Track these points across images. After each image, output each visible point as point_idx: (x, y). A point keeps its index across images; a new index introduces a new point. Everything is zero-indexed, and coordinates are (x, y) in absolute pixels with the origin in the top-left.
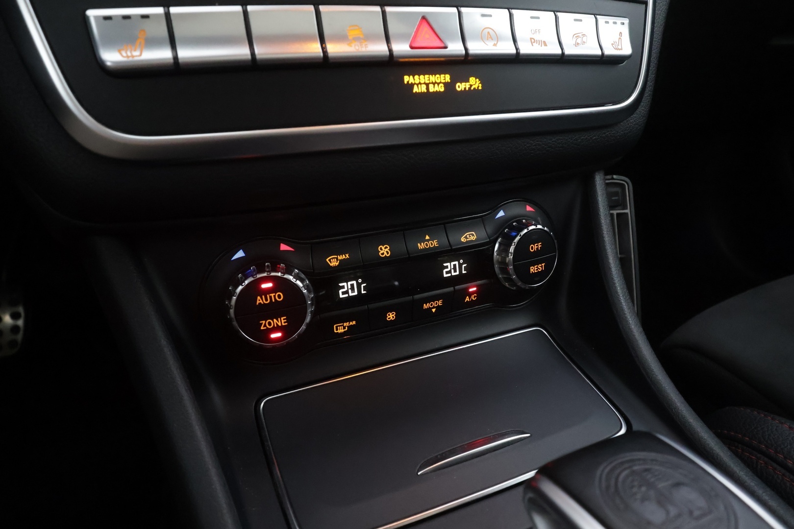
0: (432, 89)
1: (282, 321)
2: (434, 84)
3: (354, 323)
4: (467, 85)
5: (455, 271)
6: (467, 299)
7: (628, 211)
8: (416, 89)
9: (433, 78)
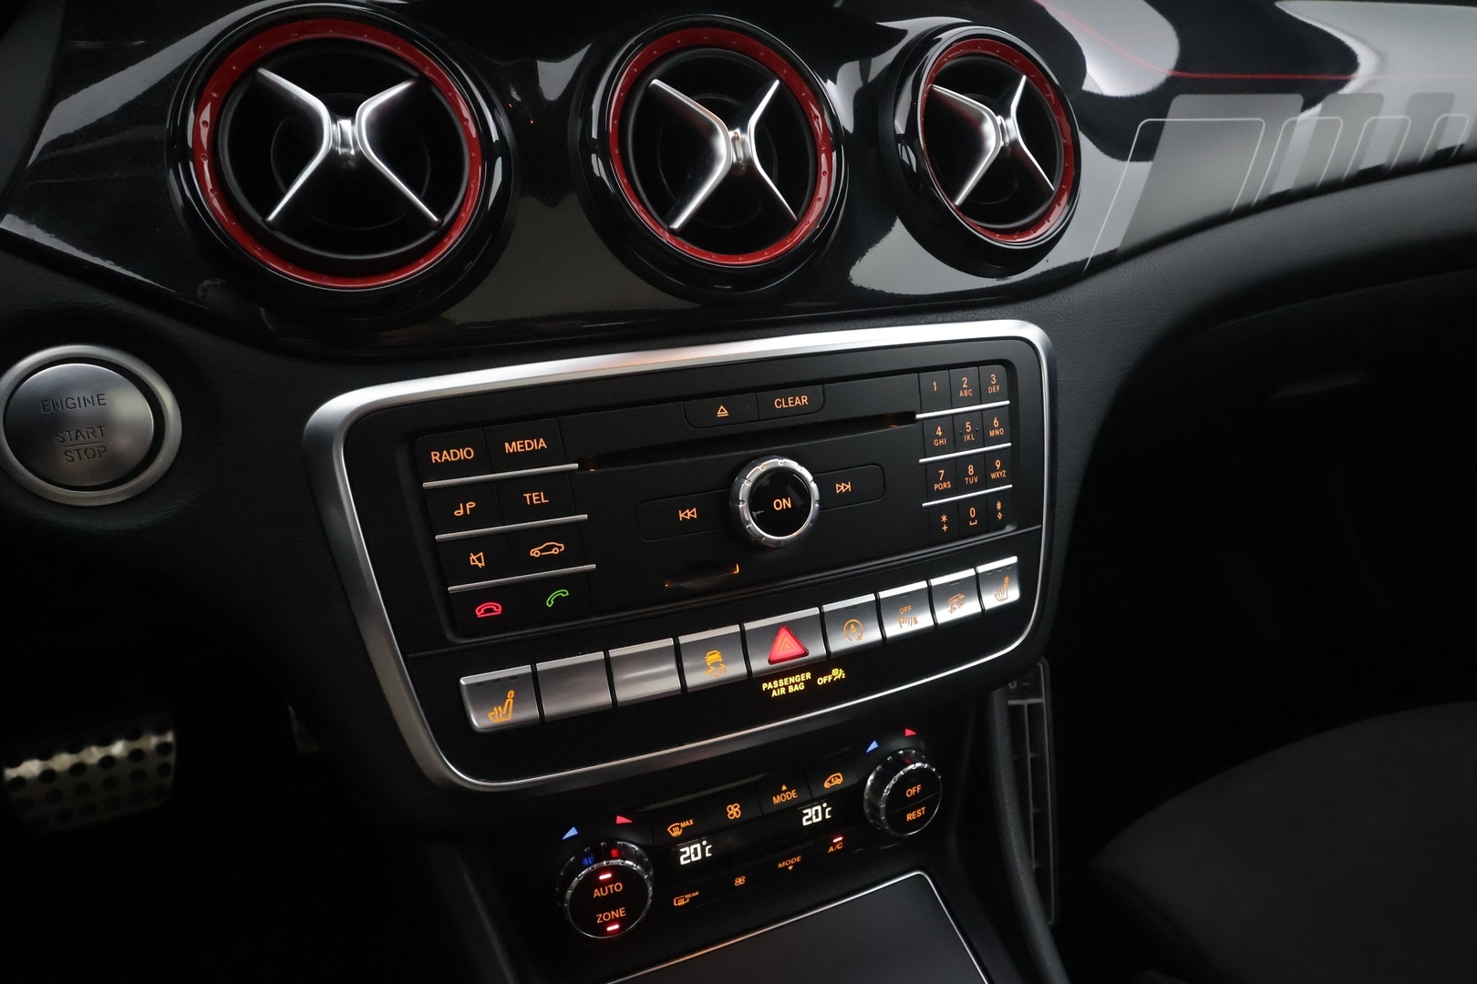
0: (791, 689)
1: (620, 913)
2: (793, 684)
3: (697, 893)
4: (830, 678)
5: (817, 817)
6: (831, 849)
7: (1042, 700)
8: (774, 694)
9: (792, 680)
